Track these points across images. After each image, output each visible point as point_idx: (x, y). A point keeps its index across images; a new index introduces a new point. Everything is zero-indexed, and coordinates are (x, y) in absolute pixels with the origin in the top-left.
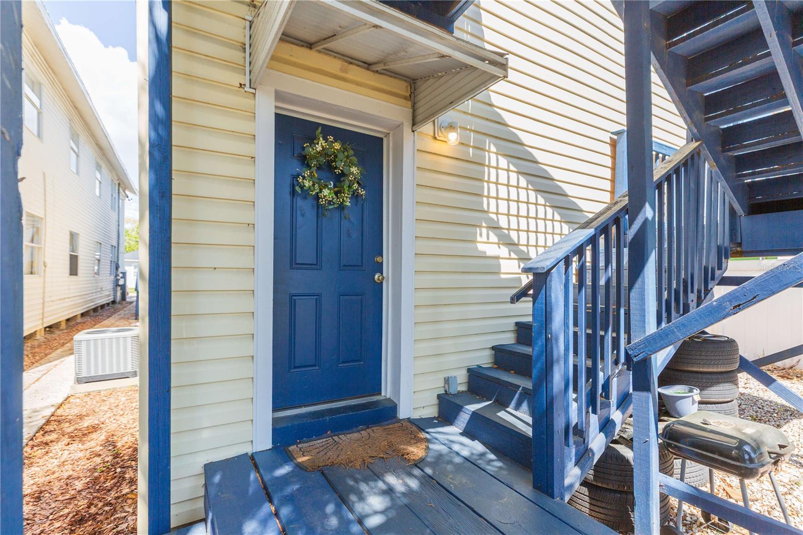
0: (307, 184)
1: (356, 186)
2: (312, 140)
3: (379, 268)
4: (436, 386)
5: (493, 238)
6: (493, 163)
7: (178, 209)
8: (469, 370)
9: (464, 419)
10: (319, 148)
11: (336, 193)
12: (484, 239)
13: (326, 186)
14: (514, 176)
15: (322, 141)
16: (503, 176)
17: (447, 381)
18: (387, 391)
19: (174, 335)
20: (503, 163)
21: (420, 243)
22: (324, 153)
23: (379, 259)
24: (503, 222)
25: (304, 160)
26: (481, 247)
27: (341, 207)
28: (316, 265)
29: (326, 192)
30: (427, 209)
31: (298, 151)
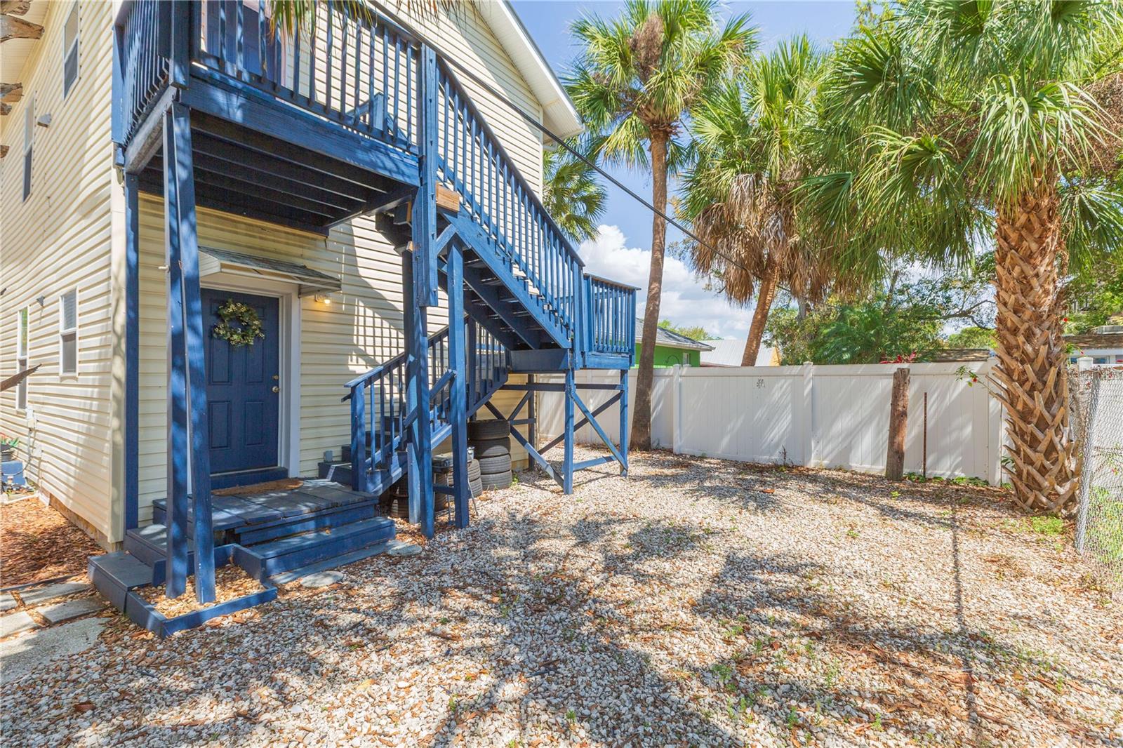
0: (221, 332)
1: (257, 332)
2: (226, 306)
3: (276, 383)
4: (319, 456)
5: (361, 361)
6: (361, 313)
7: (142, 341)
8: (343, 447)
9: (332, 471)
10: (230, 310)
11: (243, 337)
12: (355, 362)
13: (236, 333)
14: (378, 321)
15: (232, 306)
16: (369, 321)
17: (325, 454)
18: (281, 463)
19: (140, 412)
20: (369, 312)
21: (304, 367)
22: (233, 313)
23: (276, 377)
24: (370, 351)
25: (219, 316)
26: (351, 368)
27: (247, 345)
28: (229, 382)
29: (235, 337)
30: (310, 345)
31: (214, 309)
